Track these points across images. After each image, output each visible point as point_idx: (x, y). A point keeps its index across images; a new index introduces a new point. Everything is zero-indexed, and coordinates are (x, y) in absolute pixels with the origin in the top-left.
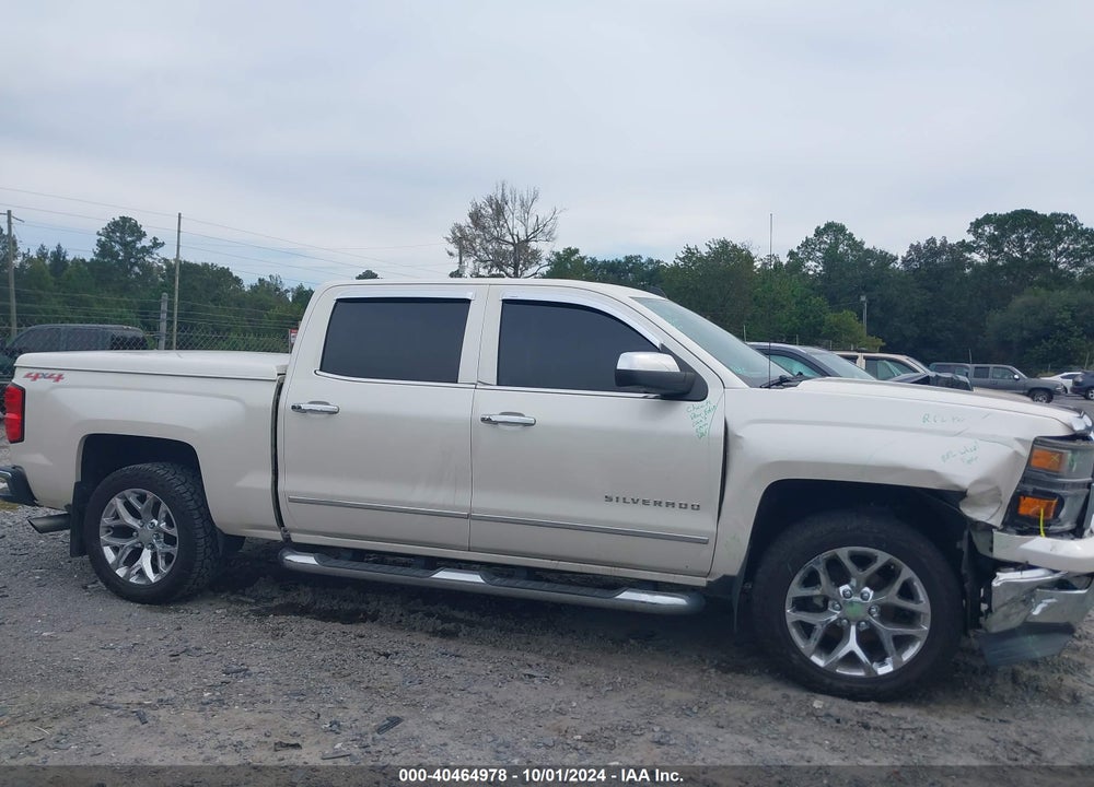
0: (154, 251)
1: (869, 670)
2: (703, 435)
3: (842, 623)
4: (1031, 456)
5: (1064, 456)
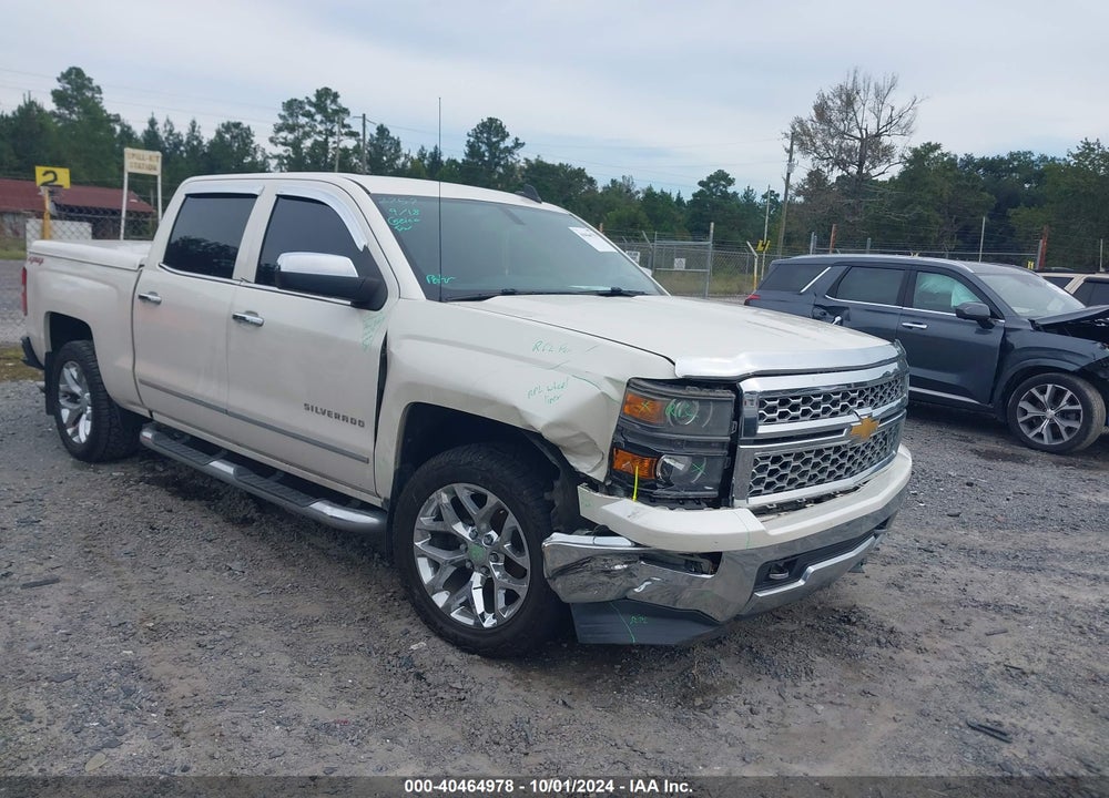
0: (515, 151)
1: (480, 622)
2: (366, 347)
3: (468, 565)
4: (625, 402)
5: (658, 404)
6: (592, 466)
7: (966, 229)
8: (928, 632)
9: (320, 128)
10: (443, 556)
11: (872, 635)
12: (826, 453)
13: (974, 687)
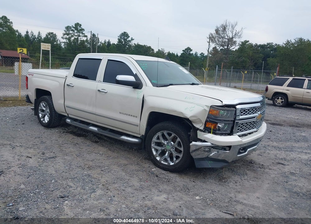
0: (132, 41)
1: (169, 164)
2: (138, 98)
3: (166, 150)
4: (210, 111)
5: (218, 111)
6: (200, 126)
7: (256, 64)
8: (270, 165)
9: (76, 34)
10: (159, 148)
11: (258, 166)
12: (248, 123)
13: (284, 177)
